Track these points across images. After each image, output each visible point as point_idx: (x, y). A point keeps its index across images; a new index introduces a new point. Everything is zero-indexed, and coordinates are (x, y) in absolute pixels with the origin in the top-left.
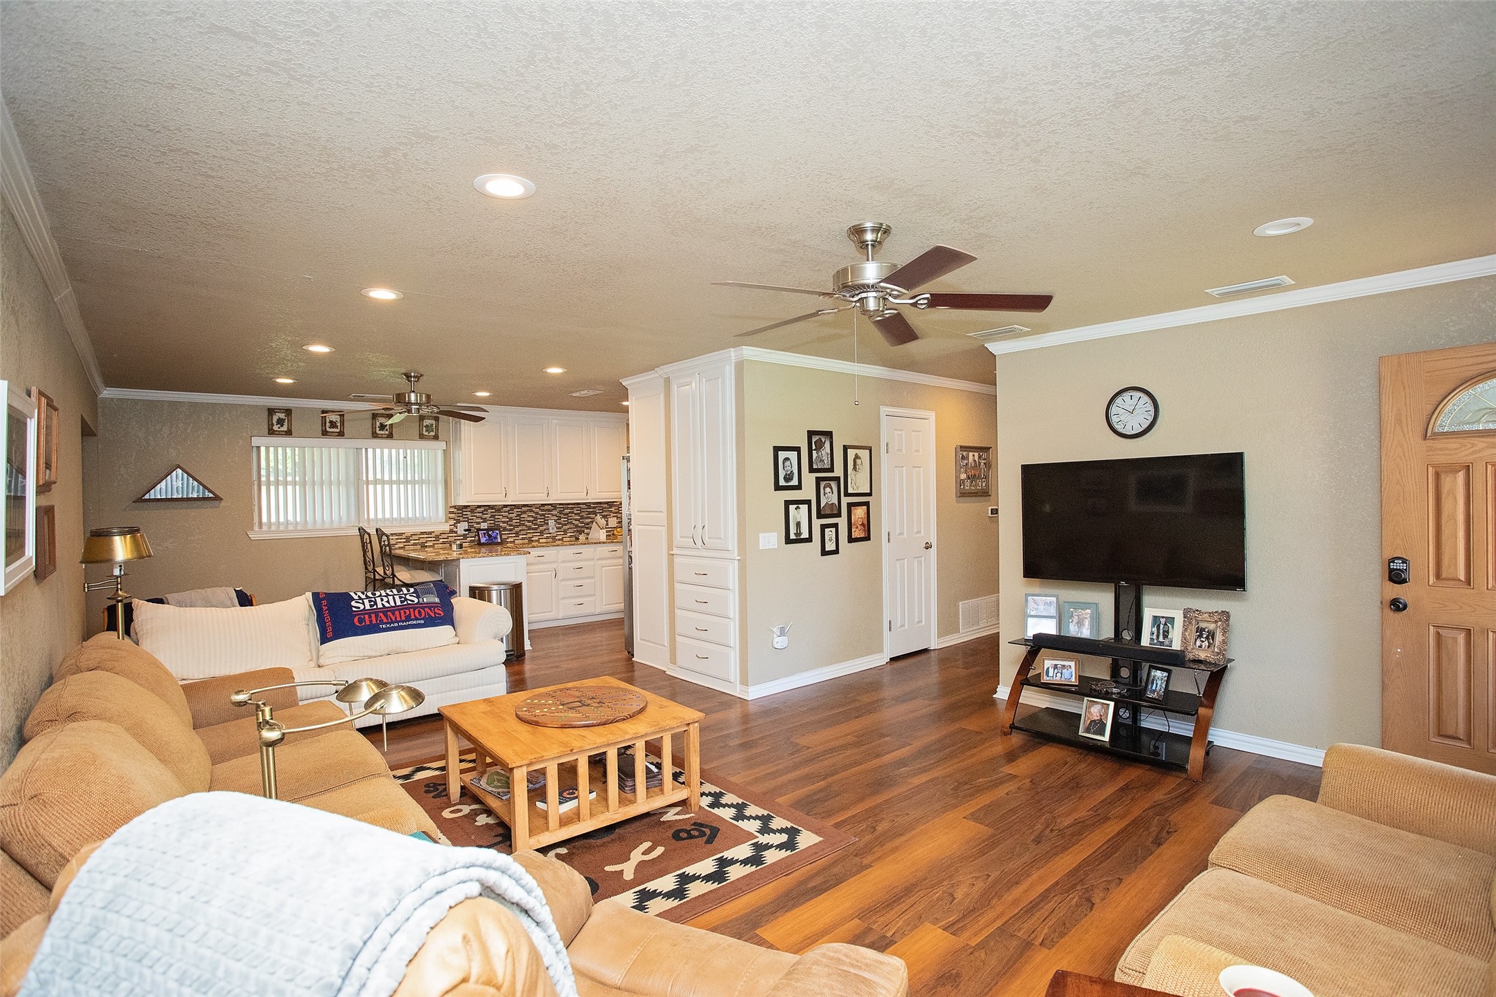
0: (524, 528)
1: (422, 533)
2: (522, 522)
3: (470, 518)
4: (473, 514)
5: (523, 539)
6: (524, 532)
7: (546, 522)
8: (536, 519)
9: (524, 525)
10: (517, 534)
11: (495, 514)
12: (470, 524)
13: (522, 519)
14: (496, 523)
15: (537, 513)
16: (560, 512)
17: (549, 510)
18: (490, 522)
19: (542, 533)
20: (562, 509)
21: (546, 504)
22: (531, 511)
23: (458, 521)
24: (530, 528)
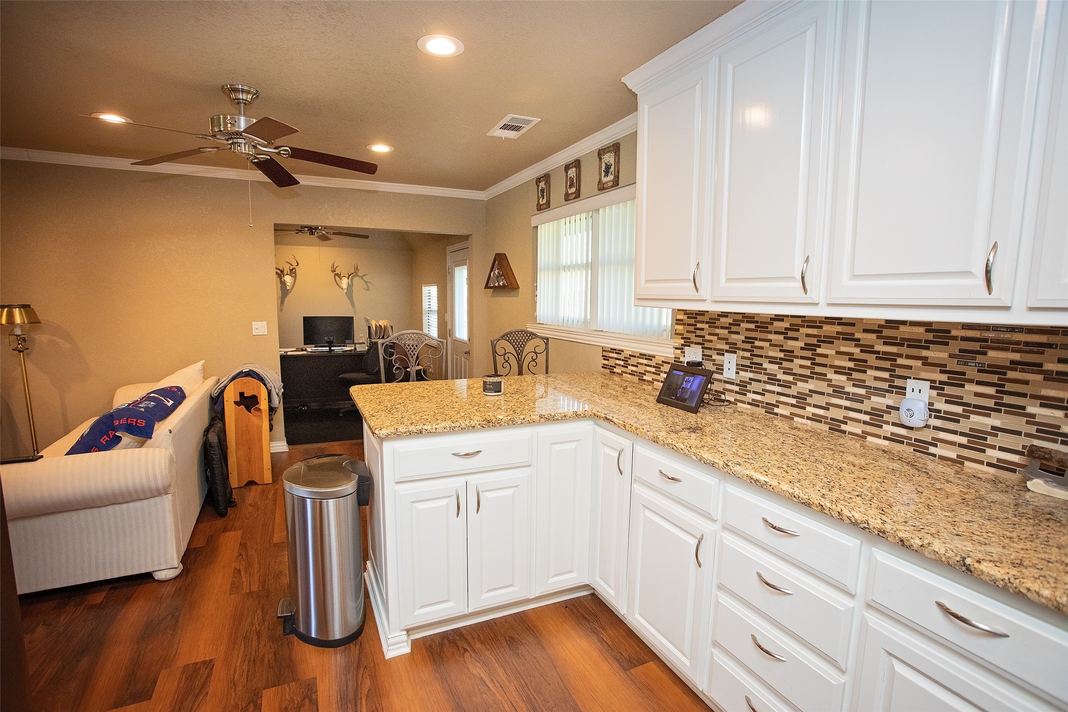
0: (822, 386)
1: (642, 356)
2: (818, 369)
3: (708, 337)
4: (712, 330)
5: (815, 418)
6: (821, 400)
7: (898, 382)
8: (861, 366)
9: (822, 377)
10: (802, 400)
11: (753, 334)
12: (707, 352)
13: (819, 360)
14: (756, 360)
15: (867, 349)
16: (964, 355)
17: (914, 343)
18: (741, 353)
19: (877, 417)
20: (976, 346)
21: (904, 323)
22: (849, 338)
23: (688, 343)
24: (839, 391)
